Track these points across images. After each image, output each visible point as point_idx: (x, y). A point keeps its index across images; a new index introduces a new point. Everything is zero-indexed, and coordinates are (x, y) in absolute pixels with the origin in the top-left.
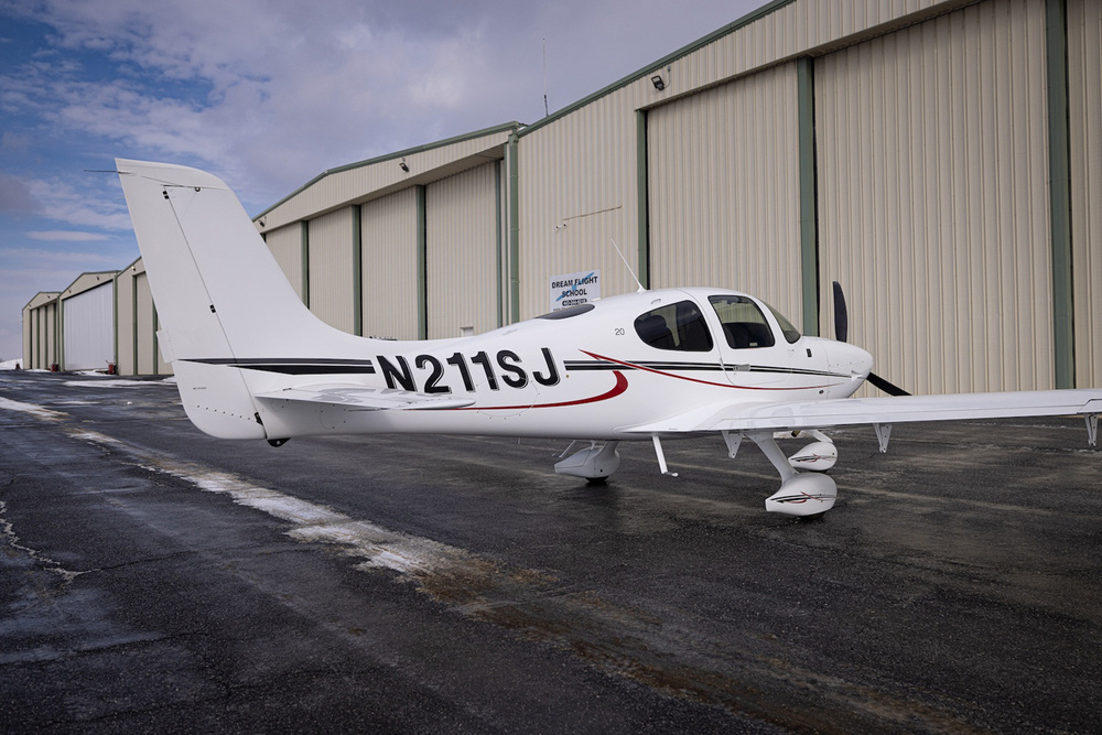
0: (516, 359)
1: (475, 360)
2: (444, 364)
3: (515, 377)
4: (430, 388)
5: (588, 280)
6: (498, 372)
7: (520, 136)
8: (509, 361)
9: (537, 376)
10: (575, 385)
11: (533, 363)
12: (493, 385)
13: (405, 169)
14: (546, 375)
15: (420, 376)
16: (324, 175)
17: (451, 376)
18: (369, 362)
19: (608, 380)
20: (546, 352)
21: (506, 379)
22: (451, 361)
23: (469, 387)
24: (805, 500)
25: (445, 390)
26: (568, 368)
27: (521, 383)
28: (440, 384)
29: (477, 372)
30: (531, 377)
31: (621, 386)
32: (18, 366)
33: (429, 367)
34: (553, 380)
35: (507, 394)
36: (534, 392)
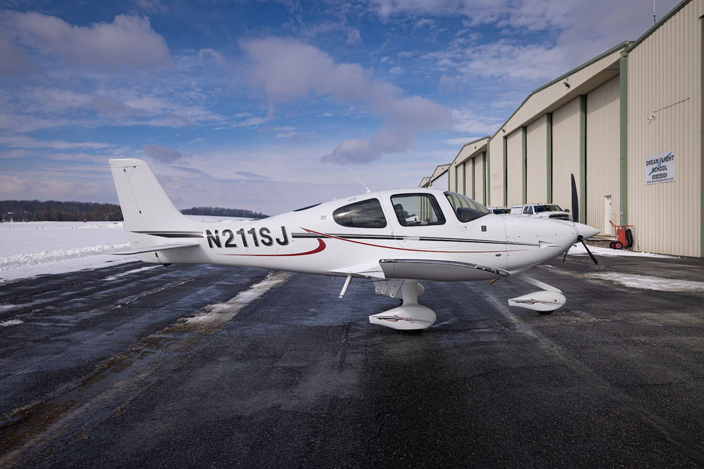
0: (268, 232)
1: (249, 232)
2: (235, 233)
3: (267, 241)
4: (227, 245)
5: (668, 158)
6: (259, 238)
7: (628, 52)
8: (265, 233)
9: (278, 240)
10: (296, 245)
11: (276, 234)
12: (257, 244)
13: (568, 85)
14: (282, 240)
15: (223, 240)
16: (531, 95)
17: (237, 240)
18: (202, 233)
19: (315, 243)
20: (283, 228)
21: (263, 241)
22: (238, 233)
23: (245, 245)
24: (397, 320)
25: (234, 246)
26: (293, 237)
27: (270, 244)
28: (232, 243)
29: (249, 238)
30: (275, 241)
31: (322, 247)
32: (416, 219)
33: (228, 235)
34: (286, 243)
35: (263, 249)
36: (276, 248)
